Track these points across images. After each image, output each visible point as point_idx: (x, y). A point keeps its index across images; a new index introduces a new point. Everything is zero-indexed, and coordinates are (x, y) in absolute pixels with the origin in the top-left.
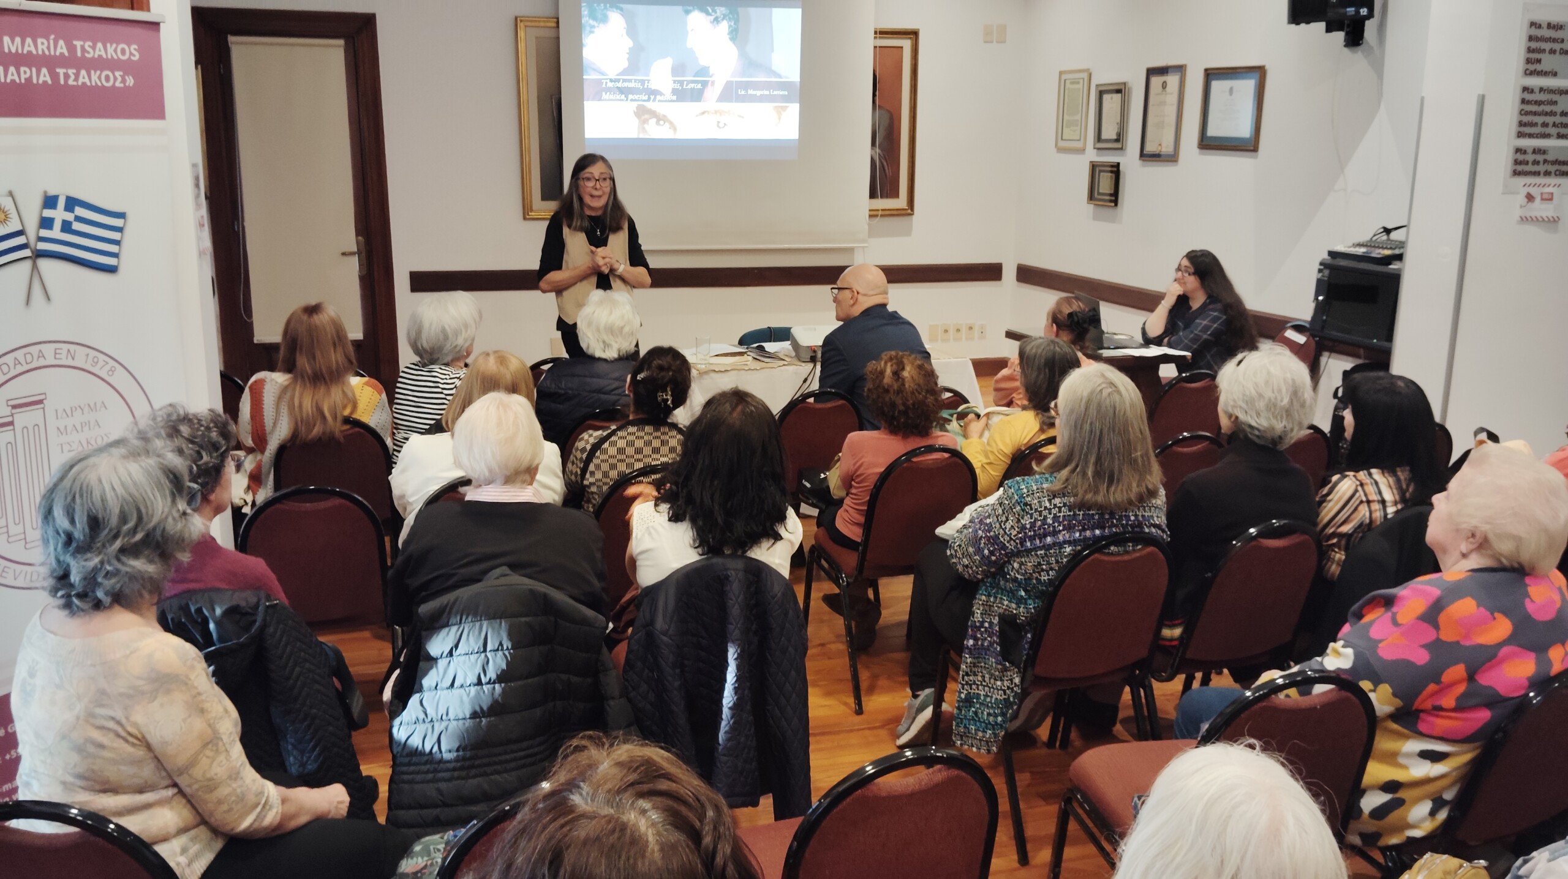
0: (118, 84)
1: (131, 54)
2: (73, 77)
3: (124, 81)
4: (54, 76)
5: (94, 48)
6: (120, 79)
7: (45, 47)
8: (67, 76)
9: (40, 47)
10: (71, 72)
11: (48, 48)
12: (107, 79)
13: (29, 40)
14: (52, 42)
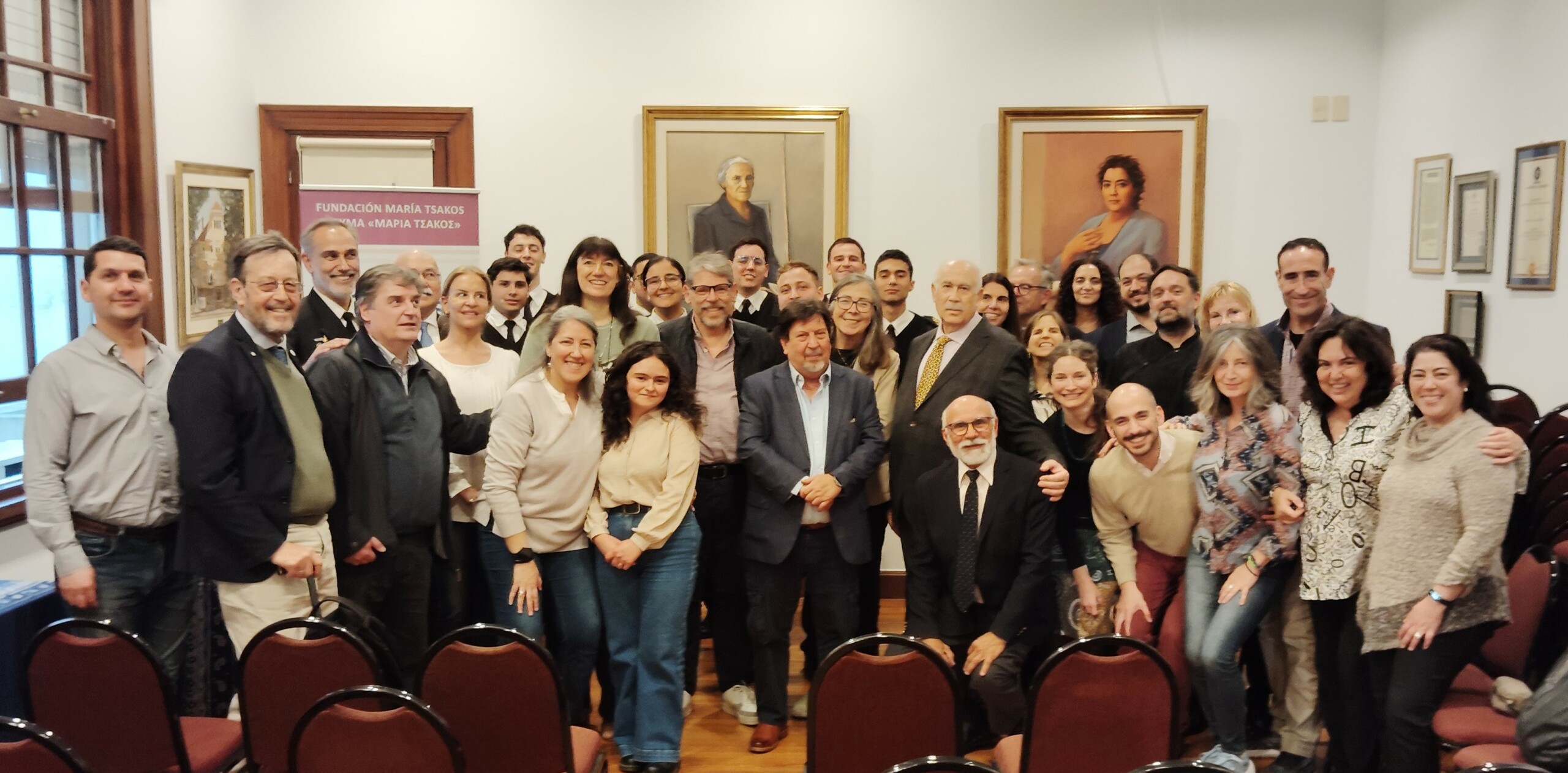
0: (450, 227)
1: (459, 211)
2: (424, 224)
3: (453, 226)
4: (413, 224)
5: (437, 209)
6: (451, 224)
7: (408, 209)
8: (420, 224)
9: (405, 209)
10: (422, 221)
11: (410, 210)
12: (444, 224)
13: (400, 206)
14: (412, 206)
